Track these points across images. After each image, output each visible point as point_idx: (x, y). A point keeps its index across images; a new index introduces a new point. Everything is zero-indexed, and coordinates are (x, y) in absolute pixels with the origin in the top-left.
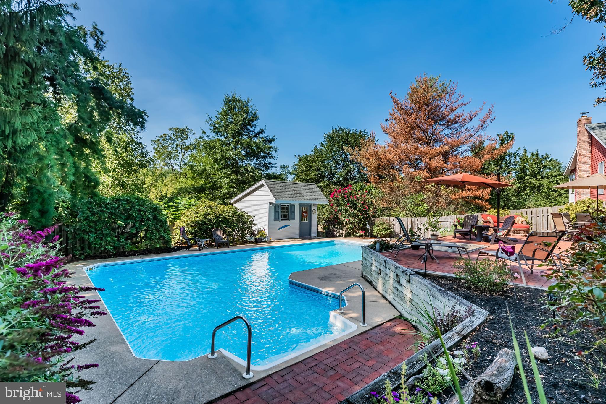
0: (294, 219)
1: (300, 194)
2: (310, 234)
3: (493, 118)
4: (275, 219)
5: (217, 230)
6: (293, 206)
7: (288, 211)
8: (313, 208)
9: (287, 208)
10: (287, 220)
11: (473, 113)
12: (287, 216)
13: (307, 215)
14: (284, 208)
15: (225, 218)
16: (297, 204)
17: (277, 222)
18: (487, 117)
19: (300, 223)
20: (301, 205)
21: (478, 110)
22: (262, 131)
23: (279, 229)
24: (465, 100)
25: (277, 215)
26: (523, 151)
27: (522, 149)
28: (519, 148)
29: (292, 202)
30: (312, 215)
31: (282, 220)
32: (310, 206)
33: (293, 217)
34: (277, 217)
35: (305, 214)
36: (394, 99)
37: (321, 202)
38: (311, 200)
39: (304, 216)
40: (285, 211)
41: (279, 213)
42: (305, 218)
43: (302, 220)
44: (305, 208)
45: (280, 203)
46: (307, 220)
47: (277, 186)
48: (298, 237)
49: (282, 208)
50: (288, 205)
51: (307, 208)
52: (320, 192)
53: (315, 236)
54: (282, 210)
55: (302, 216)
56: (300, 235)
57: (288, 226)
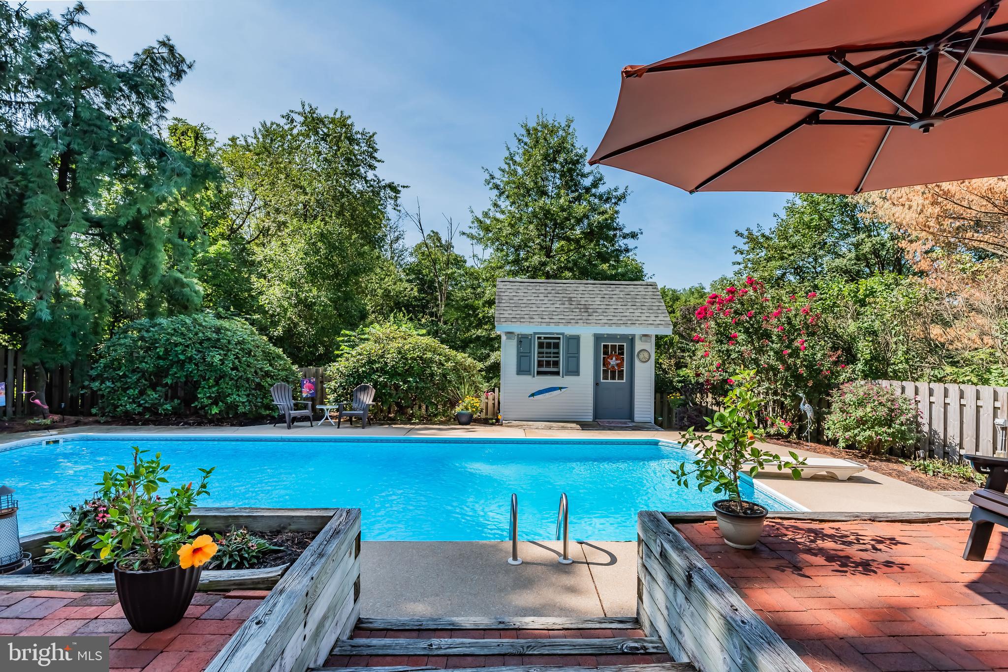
0: (576, 372)
1: (586, 308)
2: (631, 417)
4: (520, 371)
5: (364, 388)
6: (575, 340)
7: (558, 353)
8: (639, 346)
9: (557, 346)
10: (557, 373)
12: (556, 364)
13: (620, 365)
14: (549, 345)
15: (386, 364)
16: (586, 333)
17: (528, 378)
19: (597, 384)
20: (598, 338)
23: (533, 395)
25: (525, 360)
29: (570, 330)
30: (637, 363)
31: (539, 373)
32: (631, 340)
33: (572, 367)
34: (525, 366)
35: (613, 362)
37: (653, 331)
38: (610, 325)
39: (613, 367)
40: (550, 353)
41: (530, 357)
42: (613, 373)
43: (605, 378)
44: (614, 347)
45: (535, 333)
46: (621, 377)
47: (526, 291)
48: (590, 418)
49: (541, 345)
50: (559, 338)
51: (621, 348)
52: (658, 304)
53: (648, 420)
54: (541, 350)
55: (604, 365)
56: (596, 416)
57: (560, 388)
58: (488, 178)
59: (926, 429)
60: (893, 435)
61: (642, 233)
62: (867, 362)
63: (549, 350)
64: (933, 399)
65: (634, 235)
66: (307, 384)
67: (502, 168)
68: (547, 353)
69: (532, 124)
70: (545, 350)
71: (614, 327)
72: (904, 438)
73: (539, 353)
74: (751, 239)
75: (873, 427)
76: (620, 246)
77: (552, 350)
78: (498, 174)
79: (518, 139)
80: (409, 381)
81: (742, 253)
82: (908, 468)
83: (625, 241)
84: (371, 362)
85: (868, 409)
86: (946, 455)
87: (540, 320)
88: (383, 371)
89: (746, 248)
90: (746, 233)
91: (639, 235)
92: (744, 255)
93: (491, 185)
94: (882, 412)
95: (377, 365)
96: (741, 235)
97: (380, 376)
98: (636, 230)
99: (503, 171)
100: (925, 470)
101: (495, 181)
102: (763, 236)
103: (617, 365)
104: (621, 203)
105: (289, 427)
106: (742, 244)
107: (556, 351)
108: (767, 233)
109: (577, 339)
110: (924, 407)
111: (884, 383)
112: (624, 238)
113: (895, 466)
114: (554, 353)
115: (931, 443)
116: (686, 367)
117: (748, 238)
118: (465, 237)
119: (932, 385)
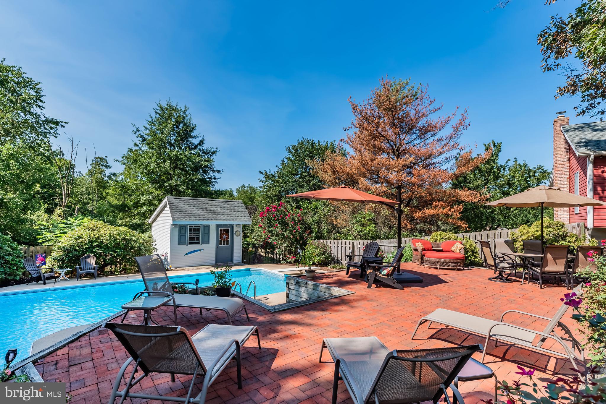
0: (208, 242)
1: (214, 213)
2: (232, 260)
3: (467, 124)
4: (180, 243)
5: (88, 257)
7: (199, 233)
8: (236, 229)
9: (198, 230)
10: (199, 243)
11: (445, 119)
12: (198, 239)
14: (194, 230)
15: (102, 242)
16: (213, 224)
17: (183, 247)
18: (461, 124)
19: (217, 247)
20: (218, 226)
21: (451, 116)
22: (201, 143)
23: (187, 254)
24: (436, 105)
25: (183, 238)
26: (514, 163)
27: (513, 160)
28: (509, 160)
29: (205, 223)
30: (235, 237)
31: (190, 243)
32: (232, 227)
33: (206, 240)
34: (183, 241)
35: (224, 236)
36: (353, 105)
37: (242, 223)
38: (227, 220)
39: (224, 239)
40: (195, 233)
41: (185, 236)
42: (224, 242)
43: (221, 244)
44: (224, 230)
45: (188, 225)
46: (227, 244)
47: (183, 203)
48: (214, 263)
49: (191, 230)
50: (200, 226)
51: (228, 230)
52: (244, 211)
53: (239, 261)
54: (191, 232)
55: (220, 239)
56: (217, 261)
57: (200, 250)
58: (135, 130)
59: (333, 255)
60: (325, 258)
61: (223, 171)
62: (316, 233)
63: (194, 232)
64: (335, 245)
65: (218, 172)
66: (40, 258)
67: (146, 126)
68: (193, 234)
69: (164, 105)
70: (192, 232)
71: (228, 221)
72: (328, 259)
73: (190, 234)
74: (267, 176)
75: (320, 256)
76: (211, 176)
77: (196, 232)
78: (142, 129)
79: (155, 111)
80: (117, 251)
81: (262, 182)
82: (329, 268)
83: (214, 174)
84: (91, 242)
85: (319, 250)
86: (338, 263)
87: (194, 218)
88: (99, 247)
89: (264, 179)
90: (264, 172)
91: (221, 172)
92: (264, 183)
93: (137, 134)
94: (322, 250)
95: (95, 244)
96: (262, 173)
97: (98, 250)
98: (220, 169)
99: (146, 128)
100: (334, 268)
101: (140, 133)
102: (271, 174)
103: (226, 238)
104: (214, 155)
105: (44, 283)
106: (262, 177)
107: (198, 232)
108: (273, 174)
109: (208, 226)
110: (332, 248)
111: (322, 241)
112: (214, 172)
113: (326, 268)
114: (197, 233)
115: (334, 260)
116: (248, 237)
117: (265, 175)
118: (117, 162)
119: (335, 241)
